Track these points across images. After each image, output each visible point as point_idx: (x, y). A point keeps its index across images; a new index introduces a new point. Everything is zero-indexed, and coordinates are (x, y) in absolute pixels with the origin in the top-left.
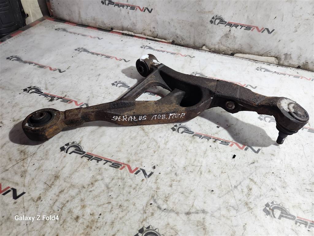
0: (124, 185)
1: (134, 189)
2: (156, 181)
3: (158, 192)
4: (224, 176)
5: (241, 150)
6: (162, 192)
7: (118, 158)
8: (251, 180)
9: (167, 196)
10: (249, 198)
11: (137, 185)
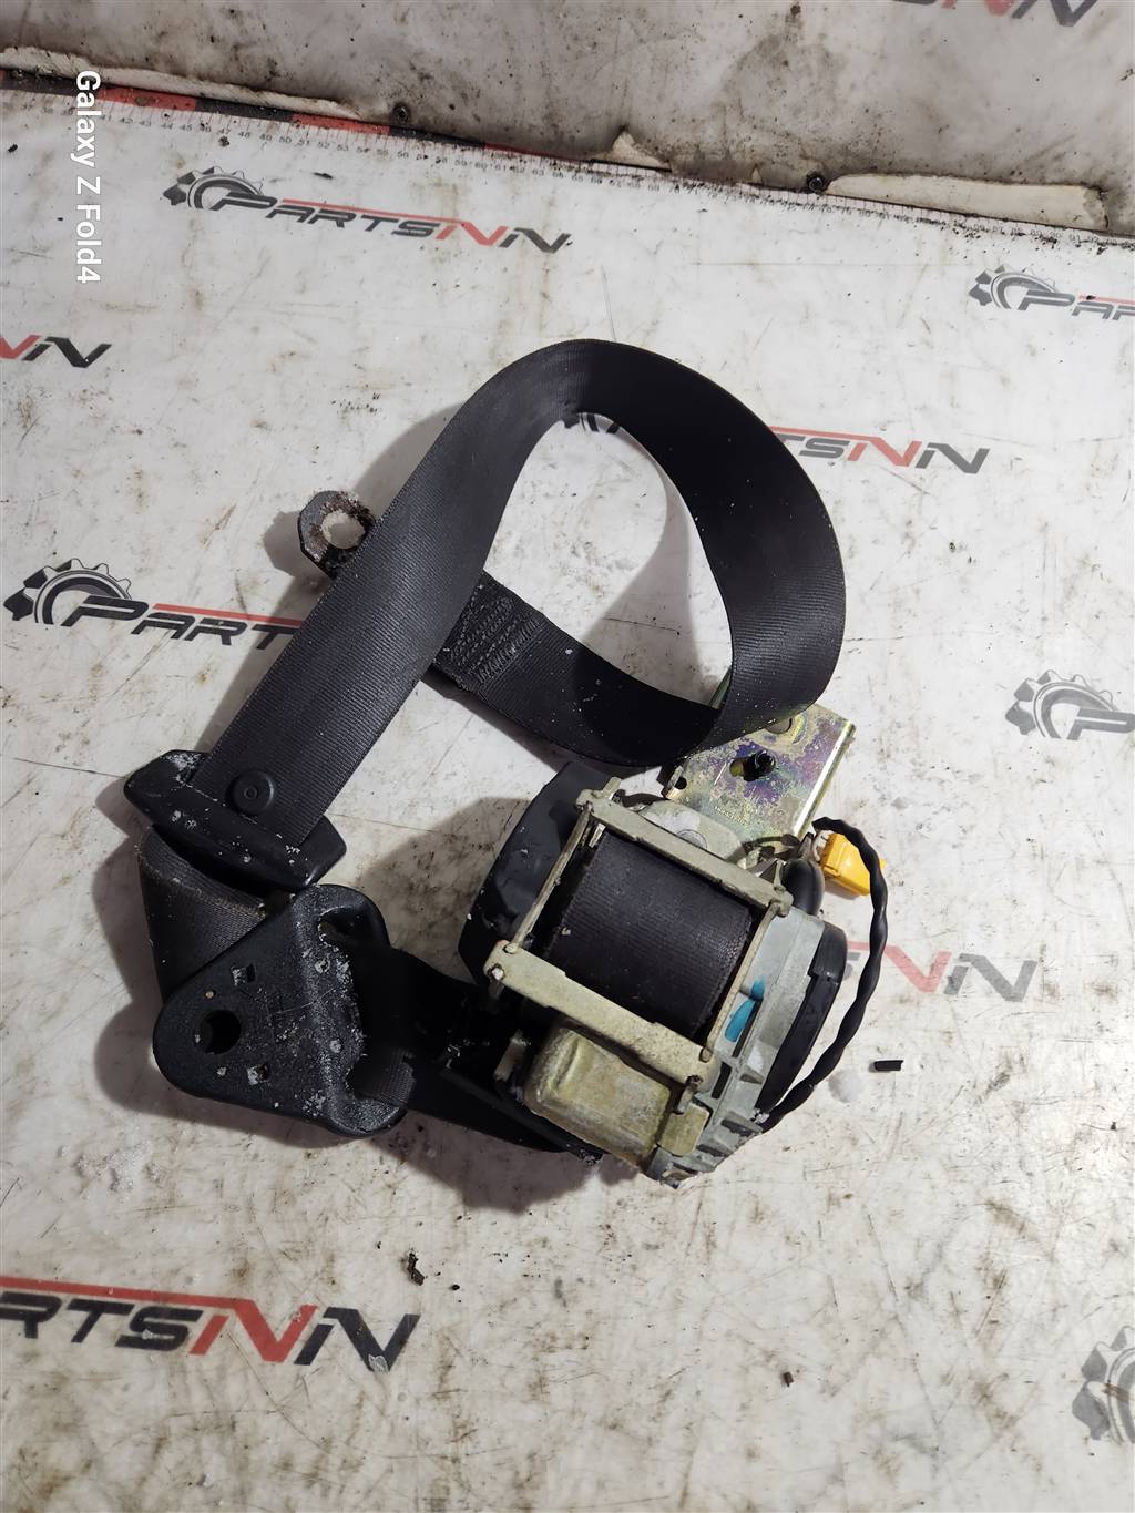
0: (241, 1467)
1: (312, 1478)
2: (442, 1380)
3: (464, 1461)
4: (845, 1223)
5: (926, 1000)
6: (487, 1457)
7: (165, 1263)
8: (1000, 1209)
9: (523, 1475)
10: (993, 1349)
11: (326, 1444)
